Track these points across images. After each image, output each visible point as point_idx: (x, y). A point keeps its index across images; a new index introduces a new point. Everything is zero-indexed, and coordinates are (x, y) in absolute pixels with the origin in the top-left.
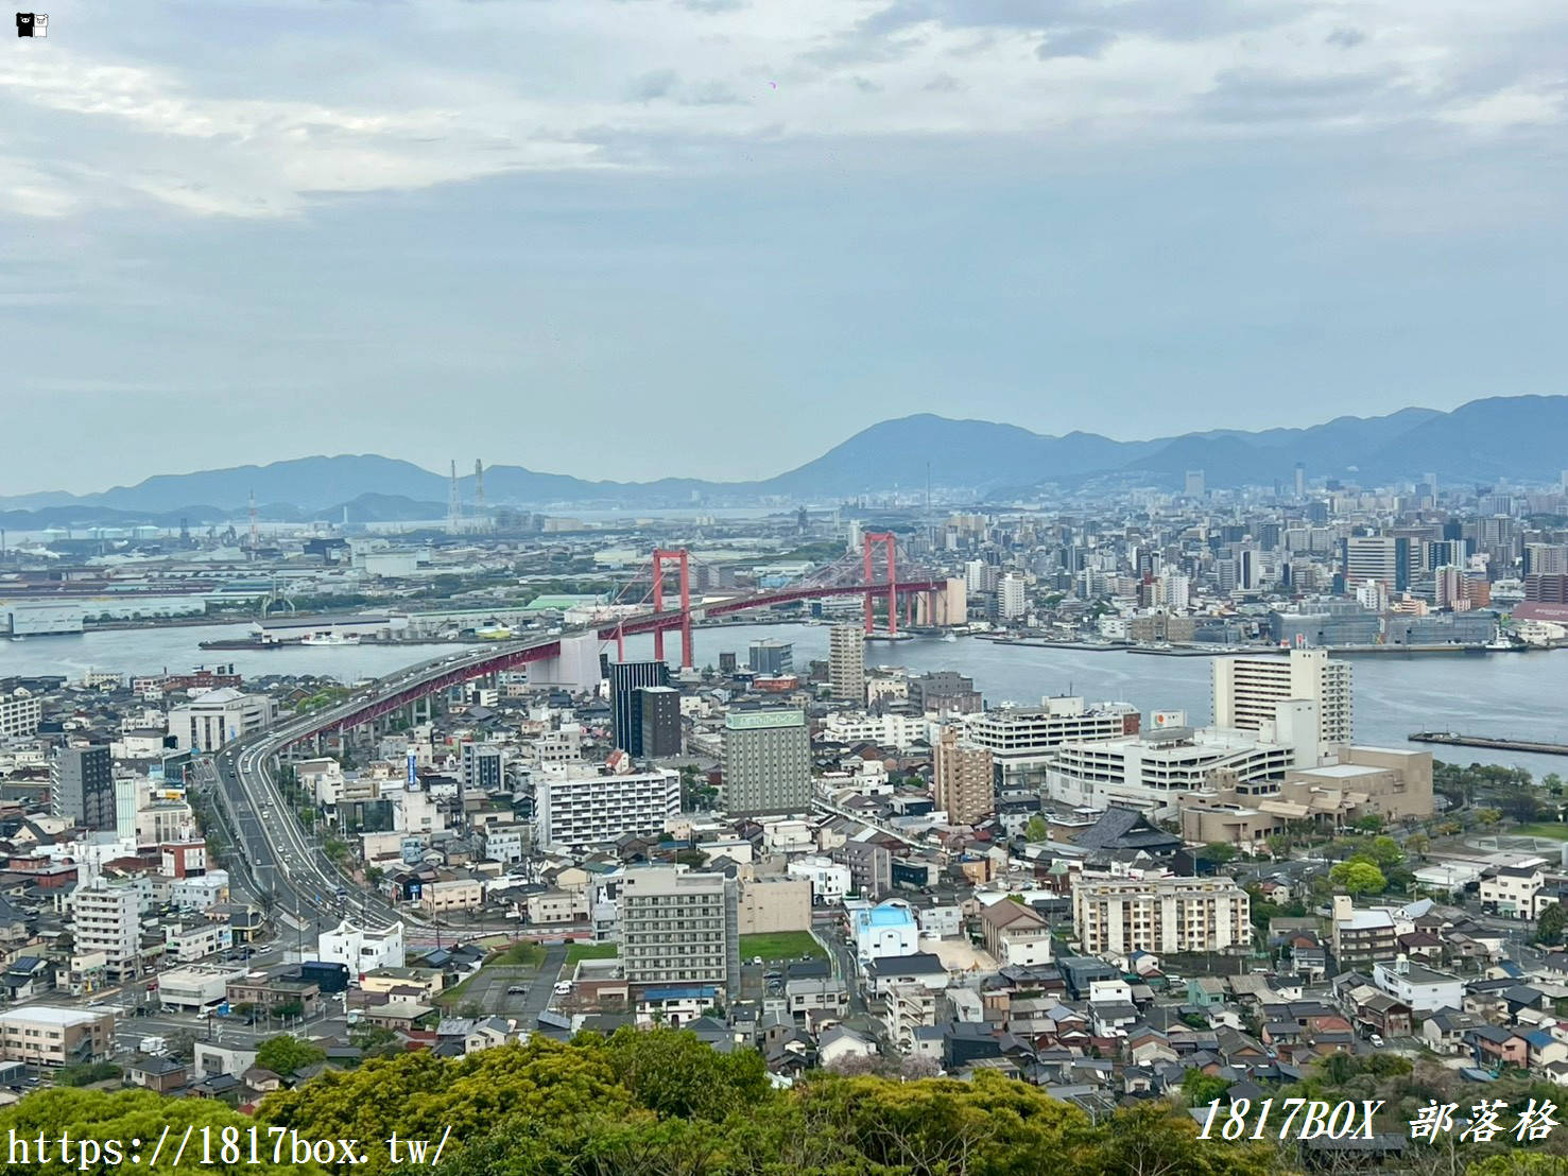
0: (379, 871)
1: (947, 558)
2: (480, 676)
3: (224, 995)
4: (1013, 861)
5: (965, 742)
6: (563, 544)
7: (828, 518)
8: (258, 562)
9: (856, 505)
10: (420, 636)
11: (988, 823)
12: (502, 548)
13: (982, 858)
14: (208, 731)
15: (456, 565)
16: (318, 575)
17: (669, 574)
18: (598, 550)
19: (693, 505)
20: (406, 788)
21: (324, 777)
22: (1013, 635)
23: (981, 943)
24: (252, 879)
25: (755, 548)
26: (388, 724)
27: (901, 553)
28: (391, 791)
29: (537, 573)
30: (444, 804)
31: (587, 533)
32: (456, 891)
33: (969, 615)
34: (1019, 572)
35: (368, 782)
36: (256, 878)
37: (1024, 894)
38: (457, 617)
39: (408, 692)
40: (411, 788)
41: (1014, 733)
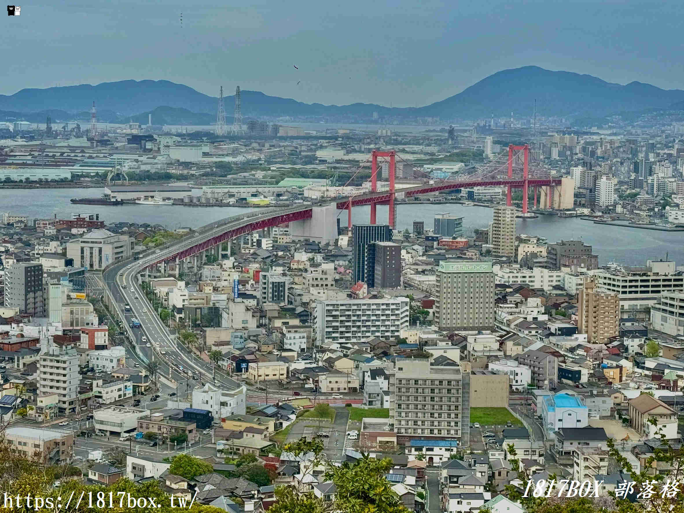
0: (219, 353)
1: (553, 164)
2: (261, 229)
3: (136, 426)
4: (637, 369)
6: (293, 145)
10: (211, 202)
12: (255, 145)
13: (616, 366)
14: (91, 257)
15: (227, 155)
16: (140, 159)
18: (316, 150)
19: (375, 122)
21: (174, 290)
23: (628, 422)
24: (137, 354)
25: (421, 152)
28: (218, 301)
30: (255, 312)
31: (307, 138)
32: (270, 368)
33: (575, 204)
35: (202, 295)
36: (140, 354)
37: (652, 391)
38: (234, 190)
39: (217, 238)
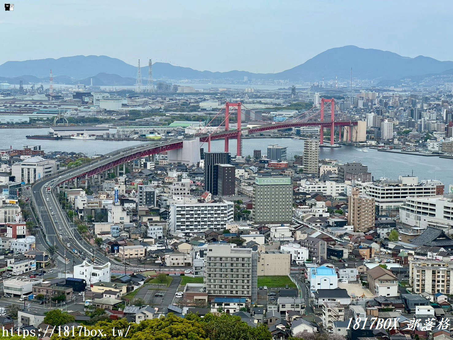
0: (101, 239)
1: (358, 111)
2: (147, 156)
3: (32, 291)
4: (382, 249)
5: (363, 195)
6: (186, 98)
7: (305, 91)
8: (53, 101)
9: (318, 86)
10: (122, 137)
11: (371, 232)
12: (159, 99)
13: (368, 247)
14: (29, 175)
15: (139, 106)
16: (79, 108)
17: (232, 114)
18: (201, 102)
19: (245, 83)
20: (114, 204)
21: (79, 197)
22: (387, 148)
23: (366, 285)
24: (45, 240)
25: (272, 103)
26: (107, 175)
27: (338, 109)
28: (107, 205)
29: (174, 111)
30: (130, 212)
31: (197, 94)
32: (134, 250)
33: (367, 138)
34: (391, 119)
35: (97, 200)
36: (48, 240)
37: (387, 264)
38: (138, 129)
39: (116, 161)
40: (116, 204)
41: (386, 192)
